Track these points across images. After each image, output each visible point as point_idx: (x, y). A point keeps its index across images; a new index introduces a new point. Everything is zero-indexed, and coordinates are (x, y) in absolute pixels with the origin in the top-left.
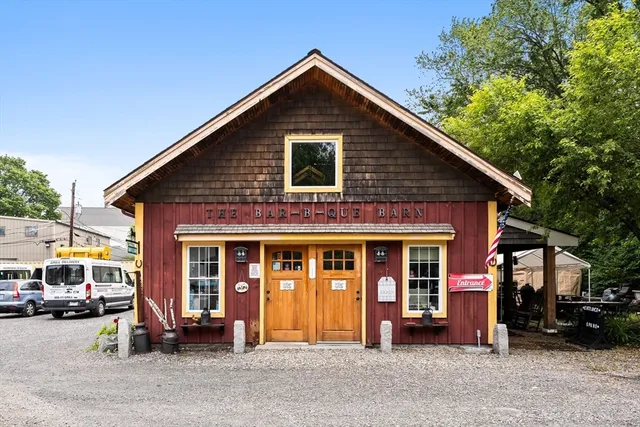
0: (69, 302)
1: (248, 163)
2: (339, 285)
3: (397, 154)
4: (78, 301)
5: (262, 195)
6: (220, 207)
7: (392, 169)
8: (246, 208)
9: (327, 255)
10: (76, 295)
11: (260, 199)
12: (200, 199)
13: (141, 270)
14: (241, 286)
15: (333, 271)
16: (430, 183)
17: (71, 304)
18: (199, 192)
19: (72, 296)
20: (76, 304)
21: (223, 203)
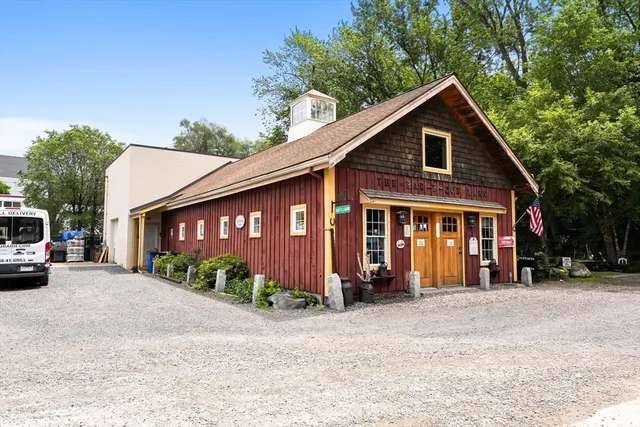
0: (19, 266)
1: (402, 144)
2: (450, 243)
3: (474, 152)
4: (35, 265)
5: (411, 170)
6: (386, 177)
7: (473, 162)
8: (400, 180)
9: (444, 220)
10: (31, 257)
11: (410, 174)
12: (373, 168)
13: (334, 227)
14: (400, 243)
15: (447, 233)
16: (488, 175)
17: (23, 269)
18: (373, 162)
19: (25, 258)
20: (31, 269)
21: (388, 174)
